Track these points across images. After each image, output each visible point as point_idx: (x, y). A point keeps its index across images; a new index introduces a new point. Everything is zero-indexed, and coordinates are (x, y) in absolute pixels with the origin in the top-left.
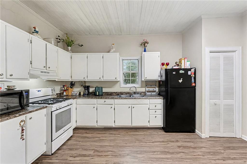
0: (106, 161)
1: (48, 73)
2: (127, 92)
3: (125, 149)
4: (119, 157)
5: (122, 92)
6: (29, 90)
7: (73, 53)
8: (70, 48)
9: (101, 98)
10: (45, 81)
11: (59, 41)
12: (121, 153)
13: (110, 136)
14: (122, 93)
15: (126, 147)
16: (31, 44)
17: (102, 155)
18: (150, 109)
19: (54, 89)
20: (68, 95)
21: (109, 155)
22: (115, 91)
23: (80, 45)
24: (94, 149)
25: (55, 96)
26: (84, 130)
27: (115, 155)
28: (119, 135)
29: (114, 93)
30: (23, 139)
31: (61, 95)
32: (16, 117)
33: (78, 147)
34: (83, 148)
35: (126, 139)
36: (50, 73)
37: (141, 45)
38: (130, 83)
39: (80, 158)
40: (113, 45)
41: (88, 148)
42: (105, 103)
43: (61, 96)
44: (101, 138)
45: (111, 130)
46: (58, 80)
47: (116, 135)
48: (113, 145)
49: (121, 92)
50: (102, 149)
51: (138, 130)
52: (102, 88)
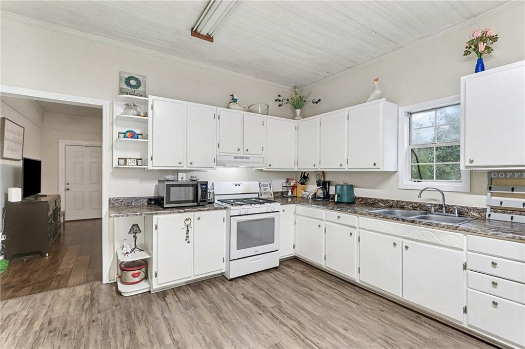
0: (272, 332)
1: (248, 158)
2: (416, 203)
3: (330, 337)
4: (299, 340)
5: (403, 202)
6: (207, 182)
7: (303, 118)
8: (298, 111)
9: (332, 209)
10: (254, 171)
11: (280, 103)
12: (310, 338)
13: (333, 298)
14: (401, 205)
15: (335, 335)
16: (218, 120)
17: (277, 319)
18: (468, 267)
19: (270, 184)
20: (296, 197)
21: (287, 326)
22: (385, 198)
23: (317, 100)
24: (280, 303)
25: (271, 195)
26: (303, 266)
27: (295, 334)
28: (354, 306)
29: (382, 201)
30: (189, 242)
31: (285, 195)
32: (180, 212)
33: (267, 287)
34: (269, 292)
35: (361, 320)
36: (250, 158)
37: (466, 55)
38: (433, 179)
39: (249, 303)
40: (376, 83)
41: (275, 296)
42: (339, 221)
43: (283, 197)
44: (313, 293)
45: (352, 288)
46: (266, 170)
47: (348, 302)
48: (317, 314)
49: (398, 201)
50: (290, 310)
51: (423, 318)
52: (352, 187)
